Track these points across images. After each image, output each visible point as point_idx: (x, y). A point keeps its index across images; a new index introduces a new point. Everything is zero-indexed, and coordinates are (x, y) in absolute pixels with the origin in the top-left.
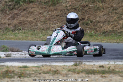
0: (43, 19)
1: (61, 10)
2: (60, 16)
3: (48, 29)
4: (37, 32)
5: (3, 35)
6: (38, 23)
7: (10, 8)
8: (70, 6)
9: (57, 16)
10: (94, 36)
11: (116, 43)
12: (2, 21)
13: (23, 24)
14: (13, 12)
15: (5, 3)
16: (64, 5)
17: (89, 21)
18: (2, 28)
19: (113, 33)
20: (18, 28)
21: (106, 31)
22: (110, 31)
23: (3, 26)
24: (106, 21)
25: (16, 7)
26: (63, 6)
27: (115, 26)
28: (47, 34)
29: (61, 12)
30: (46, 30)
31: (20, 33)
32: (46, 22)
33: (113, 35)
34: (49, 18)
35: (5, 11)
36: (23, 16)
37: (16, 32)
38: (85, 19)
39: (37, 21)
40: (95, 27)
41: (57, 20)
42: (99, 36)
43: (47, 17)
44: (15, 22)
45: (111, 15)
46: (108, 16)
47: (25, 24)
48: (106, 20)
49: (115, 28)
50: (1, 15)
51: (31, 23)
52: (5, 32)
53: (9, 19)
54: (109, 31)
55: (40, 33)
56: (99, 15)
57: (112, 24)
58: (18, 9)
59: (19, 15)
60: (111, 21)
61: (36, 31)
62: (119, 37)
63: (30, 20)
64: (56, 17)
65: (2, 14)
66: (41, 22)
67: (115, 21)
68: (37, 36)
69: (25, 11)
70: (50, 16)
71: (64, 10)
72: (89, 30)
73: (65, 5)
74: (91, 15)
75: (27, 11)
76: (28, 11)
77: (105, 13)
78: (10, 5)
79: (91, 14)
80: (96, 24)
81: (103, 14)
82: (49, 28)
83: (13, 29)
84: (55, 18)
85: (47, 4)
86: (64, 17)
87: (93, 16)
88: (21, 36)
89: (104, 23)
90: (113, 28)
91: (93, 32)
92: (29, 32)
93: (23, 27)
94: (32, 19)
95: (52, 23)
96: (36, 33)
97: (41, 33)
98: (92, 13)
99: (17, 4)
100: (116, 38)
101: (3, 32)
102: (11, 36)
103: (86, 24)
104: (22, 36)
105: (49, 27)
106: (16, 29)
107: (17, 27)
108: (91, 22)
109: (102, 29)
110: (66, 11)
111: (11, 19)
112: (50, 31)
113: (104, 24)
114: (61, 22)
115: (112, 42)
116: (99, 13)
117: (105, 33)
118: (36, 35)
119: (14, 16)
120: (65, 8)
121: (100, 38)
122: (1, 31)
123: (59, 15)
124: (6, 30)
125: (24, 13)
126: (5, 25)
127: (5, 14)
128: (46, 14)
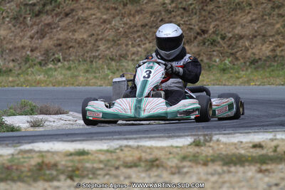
0: (110, 34)
1: (152, 13)
2: (151, 27)
3: (123, 57)
4: (98, 65)
5: (19, 74)
6: (99, 43)
7: (33, 12)
9: (142, 26)
10: (232, 71)
11: (283, 85)
12: (17, 42)
13: (65, 47)
14: (41, 21)
16: (159, 0)
17: (217, 35)
18: (17, 57)
19: (275, 62)
20: (53, 58)
21: (257, 57)
22: (268, 57)
23: (19, 54)
24: (257, 34)
25: (48, 7)
26: (155, 3)
27: (279, 46)
28: (120, 68)
29: (151, 16)
30: (120, 59)
31: (59, 69)
32: (119, 42)
33: (273, 66)
34: (125, 32)
35: (21, 19)
36: (64, 29)
37: (51, 66)
38: (207, 31)
39: (96, 41)
40: (232, 49)
41: (144, 35)
42: (243, 70)
43: (121, 29)
44: (47, 43)
45: (268, 21)
46: (262, 24)
47: (70, 47)
48: (256, 32)
49: (279, 49)
51: (83, 44)
52: (24, 68)
54: (264, 58)
55: (105, 67)
56: (241, 22)
57: (272, 42)
58: (53, 14)
59: (55, 28)
60: (268, 34)
61: (96, 62)
63: (81, 37)
64: (140, 29)
65: (15, 26)
66: (106, 41)
67: (279, 34)
68: (97, 75)
69: (68, 18)
70: (127, 27)
71: (160, 11)
72: (218, 56)
74: (221, 22)
76: (76, 17)
77: (254, 16)
78: (34, 5)
79: (222, 19)
80: (234, 42)
81: (249, 18)
82: (126, 54)
83: (42, 60)
84: (138, 31)
87: (227, 24)
88: (62, 77)
89: (252, 39)
90: (273, 50)
91: (227, 62)
92: (79, 65)
93: (66, 54)
94: (85, 36)
95: (132, 44)
96: (96, 68)
97: (107, 66)
98: (225, 18)
100: (281, 73)
101: (20, 67)
102: (39, 77)
103: (212, 44)
104: (65, 75)
105: (124, 52)
106: (48, 60)
107: (51, 54)
108: (223, 38)
109: (249, 53)
110: (163, 13)
111: (36, 36)
112: (127, 63)
113: (252, 43)
114: (153, 39)
115: (273, 84)
116: (241, 17)
117: (257, 62)
118: (97, 71)
119: (43, 30)
120: (161, 8)
121: (246, 74)
122: (14, 66)
123: (147, 25)
124: (26, 64)
125: (66, 22)
126: (24, 51)
127: (22, 25)
128: (117, 24)
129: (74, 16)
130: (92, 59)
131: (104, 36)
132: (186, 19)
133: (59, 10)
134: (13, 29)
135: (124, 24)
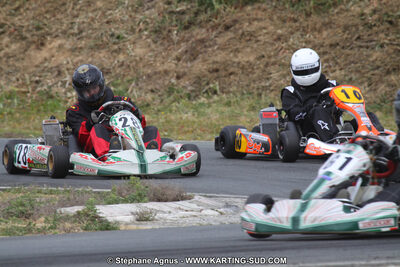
0: (287, 56)
1: (346, 28)
2: (343, 48)
5: (159, 111)
6: (271, 69)
7: (181, 24)
8: (374, 11)
9: (331, 45)
12: (158, 64)
13: (224, 73)
14: (192, 36)
15: (166, 6)
16: (356, 9)
18: (158, 87)
20: (207, 88)
23: (160, 82)
25: (202, 17)
26: (350, 14)
29: (344, 32)
31: (214, 105)
35: (165, 33)
36: (222, 48)
37: (203, 100)
39: (267, 65)
41: (333, 59)
44: (199, 67)
47: (231, 74)
51: (250, 70)
52: (167, 100)
58: (209, 26)
59: (210, 46)
61: (265, 96)
63: (246, 59)
64: (328, 49)
65: (156, 42)
66: (280, 65)
69: (229, 33)
71: (356, 26)
73: (358, 9)
75: (236, 30)
76: (240, 31)
78: (183, 13)
83: (192, 91)
84: (325, 53)
85: (301, 8)
86: (356, 49)
88: (218, 116)
92: (242, 99)
93: (224, 83)
94: (252, 59)
99: (203, 8)
101: (162, 101)
102: (185, 116)
104: (222, 113)
106: (200, 91)
107: (204, 83)
110: (361, 28)
111: (184, 57)
114: (346, 65)
119: (194, 48)
120: (357, 21)
122: (154, 99)
123: (338, 44)
124: (169, 95)
125: (226, 38)
126: (167, 78)
127: (165, 42)
128: (296, 42)
129: (238, 30)
130: (260, 91)
131: (279, 58)
132: (393, 37)
133: (216, 21)
134: (153, 46)
135: (306, 42)
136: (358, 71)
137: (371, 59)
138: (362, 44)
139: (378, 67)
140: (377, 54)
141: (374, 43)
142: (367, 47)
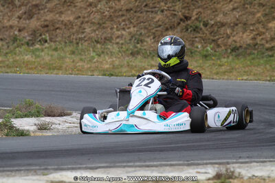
0: (96, 17)
2: (135, 12)
3: (108, 40)
4: (84, 47)
5: (7, 53)
6: (85, 26)
9: (127, 10)
10: (213, 58)
11: (269, 81)
12: (5, 21)
13: (52, 28)
14: (29, 2)
17: (200, 22)
18: (5, 37)
19: (255, 49)
20: (40, 38)
21: (238, 45)
22: (249, 45)
23: (7, 33)
24: (238, 22)
27: (259, 34)
28: (106, 51)
30: (105, 42)
31: (46, 50)
32: (104, 25)
33: (254, 54)
34: (111, 16)
36: (51, 11)
37: (38, 46)
38: (190, 18)
39: (82, 23)
40: (214, 36)
41: (129, 19)
42: (224, 58)
43: (106, 13)
44: (34, 23)
45: (249, 9)
46: (243, 12)
47: (57, 28)
48: (237, 20)
49: (259, 38)
50: (2, 8)
51: (70, 26)
52: (11, 47)
53: (20, 18)
54: (245, 46)
55: (91, 49)
56: (223, 10)
57: (253, 30)
59: (42, 9)
60: (249, 22)
61: (82, 44)
62: (269, 58)
63: (68, 19)
64: (125, 13)
65: (3, 6)
66: (91, 23)
67: (260, 23)
68: (83, 57)
69: (55, 0)
70: (112, 10)
72: (200, 42)
74: (204, 9)
77: (236, 5)
79: (205, 6)
80: (216, 29)
81: (231, 7)
82: (111, 37)
83: (29, 40)
84: (123, 15)
86: (145, 13)
87: (209, 12)
88: (49, 58)
89: (233, 27)
90: (254, 39)
91: (209, 49)
92: (65, 46)
93: (52, 35)
94: (71, 18)
95: (117, 27)
96: (82, 50)
97: (93, 48)
98: (207, 5)
100: (262, 61)
101: (8, 47)
102: (26, 57)
103: (194, 30)
104: (52, 56)
105: (109, 35)
106: (35, 40)
107: (38, 35)
108: (206, 25)
109: (230, 40)
111: (24, 17)
112: (112, 45)
113: (233, 31)
114: (138, 24)
115: (259, 80)
116: (223, 5)
117: (238, 49)
118: (83, 53)
119: (31, 11)
121: (227, 62)
122: (3, 45)
123: (131, 9)
124: (14, 43)
125: (54, 4)
126: (12, 30)
127: (10, 6)
128: (103, 7)
130: (78, 41)
131: (90, 18)
132: (170, 5)
135: (109, 8)
136: (145, 28)
137: (155, 20)
138: (149, 10)
139: (160, 26)
140: (159, 17)
141: (157, 9)
142: (152, 12)
